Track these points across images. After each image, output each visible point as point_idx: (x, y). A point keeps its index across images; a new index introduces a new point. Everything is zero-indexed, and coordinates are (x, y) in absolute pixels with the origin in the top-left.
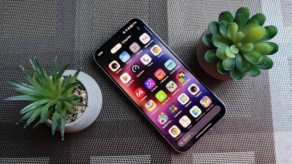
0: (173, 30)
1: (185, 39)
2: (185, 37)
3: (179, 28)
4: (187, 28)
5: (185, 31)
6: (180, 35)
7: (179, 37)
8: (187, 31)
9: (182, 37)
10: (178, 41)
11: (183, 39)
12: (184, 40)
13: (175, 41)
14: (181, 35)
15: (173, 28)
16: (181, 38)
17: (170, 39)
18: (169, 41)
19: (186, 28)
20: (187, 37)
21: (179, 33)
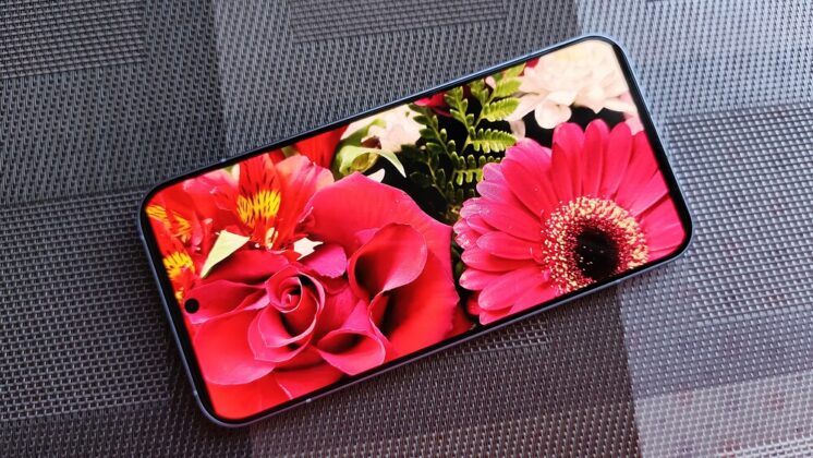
0: (238, 46)
1: (284, 78)
2: (284, 71)
3: (260, 38)
4: (289, 33)
5: (282, 47)
6: (263, 62)
7: (260, 74)
8: (290, 45)
9: (272, 72)
10: (257, 87)
11: (279, 77)
12: (282, 84)
13: (248, 87)
14: (269, 65)
15: (235, 40)
16: (268, 73)
17: (229, 83)
18: (224, 91)
19: (285, 34)
20: (293, 70)
21: (260, 55)
